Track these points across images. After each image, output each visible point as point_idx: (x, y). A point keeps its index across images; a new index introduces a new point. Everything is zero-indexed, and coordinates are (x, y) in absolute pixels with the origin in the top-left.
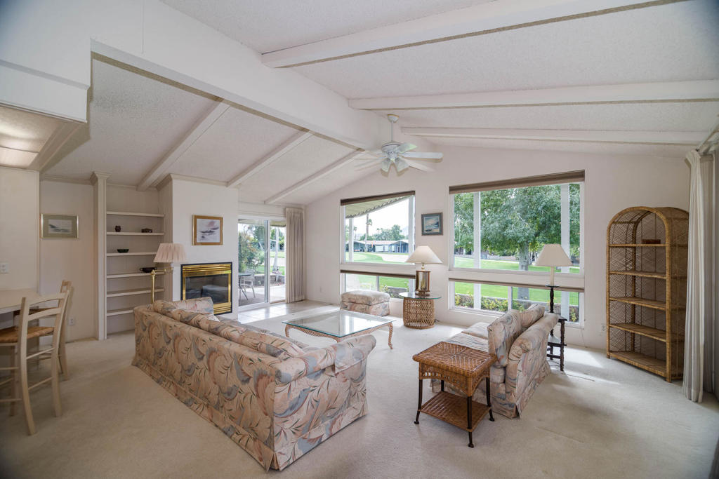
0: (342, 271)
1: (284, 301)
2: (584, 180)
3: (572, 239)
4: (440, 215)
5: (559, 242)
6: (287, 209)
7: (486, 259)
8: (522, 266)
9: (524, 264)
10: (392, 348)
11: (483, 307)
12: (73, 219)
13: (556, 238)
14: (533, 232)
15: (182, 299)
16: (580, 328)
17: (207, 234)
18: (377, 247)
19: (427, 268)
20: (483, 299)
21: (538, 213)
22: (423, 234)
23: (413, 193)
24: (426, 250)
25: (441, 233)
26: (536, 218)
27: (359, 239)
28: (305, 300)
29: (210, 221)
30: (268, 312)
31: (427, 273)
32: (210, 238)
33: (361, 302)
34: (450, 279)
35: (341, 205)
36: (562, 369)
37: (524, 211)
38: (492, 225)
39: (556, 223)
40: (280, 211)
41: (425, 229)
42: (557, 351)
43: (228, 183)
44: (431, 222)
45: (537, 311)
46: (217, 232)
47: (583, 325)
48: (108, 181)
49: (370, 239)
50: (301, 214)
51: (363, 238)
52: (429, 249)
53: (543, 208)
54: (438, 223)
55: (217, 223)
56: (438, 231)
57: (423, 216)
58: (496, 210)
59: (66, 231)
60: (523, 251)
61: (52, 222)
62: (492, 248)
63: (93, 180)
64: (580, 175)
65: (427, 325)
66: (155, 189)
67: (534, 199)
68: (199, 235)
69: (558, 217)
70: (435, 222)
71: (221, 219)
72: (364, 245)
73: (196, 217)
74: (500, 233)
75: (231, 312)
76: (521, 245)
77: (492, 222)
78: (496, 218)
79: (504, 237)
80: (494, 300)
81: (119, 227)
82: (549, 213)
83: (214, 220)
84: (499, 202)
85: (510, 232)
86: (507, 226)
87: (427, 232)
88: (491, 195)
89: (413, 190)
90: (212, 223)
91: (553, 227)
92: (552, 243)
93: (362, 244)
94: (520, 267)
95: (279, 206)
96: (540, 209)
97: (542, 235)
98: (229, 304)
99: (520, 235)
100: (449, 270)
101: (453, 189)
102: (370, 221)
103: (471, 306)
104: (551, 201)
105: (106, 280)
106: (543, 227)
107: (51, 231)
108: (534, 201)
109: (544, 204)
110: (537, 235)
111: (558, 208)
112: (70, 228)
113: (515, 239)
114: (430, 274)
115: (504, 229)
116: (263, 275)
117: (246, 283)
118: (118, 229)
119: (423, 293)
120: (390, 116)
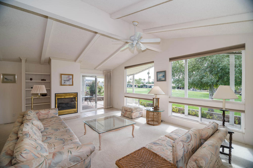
0: (125, 97)
1: (103, 108)
2: (245, 49)
3: (235, 83)
4: (165, 72)
5: (229, 84)
6: (104, 71)
7: (196, 91)
8: (211, 95)
9: (211, 94)
10: (133, 137)
11: (189, 114)
12: (14, 75)
13: (227, 83)
14: (216, 80)
15: (55, 107)
16: (242, 133)
17: (66, 81)
18: (152, 86)
19: (158, 97)
20: (189, 110)
21: (218, 72)
22: (157, 81)
23: (153, 62)
24: (157, 88)
25: (165, 80)
26: (217, 74)
27: (146, 83)
28: (112, 107)
29: (67, 76)
30: (96, 112)
31: (158, 99)
32: (68, 83)
33: (129, 111)
34: (170, 102)
35: (125, 69)
36: (230, 163)
37: (211, 71)
38: (196, 77)
39: (227, 76)
40: (102, 72)
41: (158, 78)
42: (226, 151)
43: (75, 61)
44: (161, 75)
45: (212, 128)
46: (71, 80)
47: (244, 131)
48: (26, 61)
49: (149, 83)
50: (110, 74)
51: (147, 83)
52: (159, 88)
53: (221, 69)
54: (164, 76)
55: (71, 77)
56: (164, 79)
57: (157, 72)
58: (199, 71)
59: (11, 80)
60: (211, 88)
61: (5, 77)
62: (196, 87)
63: (20, 60)
64: (243, 46)
65: (157, 123)
66: (48, 64)
67: (216, 65)
68: (63, 82)
69: (228, 73)
70: (163, 75)
71: (72, 75)
72: (147, 85)
73: (61, 75)
74: (200, 81)
75: (77, 112)
76: (210, 86)
77: (196, 76)
78: (198, 74)
79: (202, 82)
80: (194, 111)
81: (32, 79)
82: (223, 72)
83: (70, 76)
84: (199, 68)
85: (205, 80)
86: (203, 78)
87: (159, 80)
88: (196, 65)
89: (153, 61)
90: (69, 77)
91: (226, 78)
92: (225, 85)
93: (146, 85)
94: (209, 95)
95: (101, 70)
96: (219, 70)
97: (220, 81)
98: (76, 109)
99: (209, 81)
100: (169, 98)
101: (171, 59)
102: (150, 77)
103: (183, 113)
104: (225, 66)
105: (25, 100)
106: (221, 78)
107: (5, 80)
108: (216, 67)
109: (221, 67)
110: (217, 81)
111: (228, 69)
112: (13, 79)
113: (207, 83)
114: (159, 99)
115: (202, 79)
116: (103, 96)
117: (93, 100)
118: (31, 79)
119: (156, 109)
120: (134, 23)
